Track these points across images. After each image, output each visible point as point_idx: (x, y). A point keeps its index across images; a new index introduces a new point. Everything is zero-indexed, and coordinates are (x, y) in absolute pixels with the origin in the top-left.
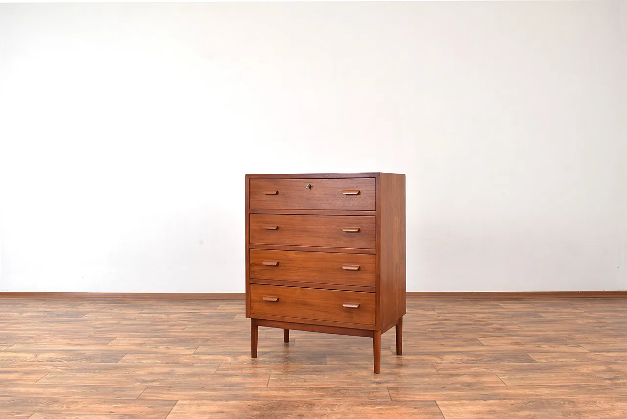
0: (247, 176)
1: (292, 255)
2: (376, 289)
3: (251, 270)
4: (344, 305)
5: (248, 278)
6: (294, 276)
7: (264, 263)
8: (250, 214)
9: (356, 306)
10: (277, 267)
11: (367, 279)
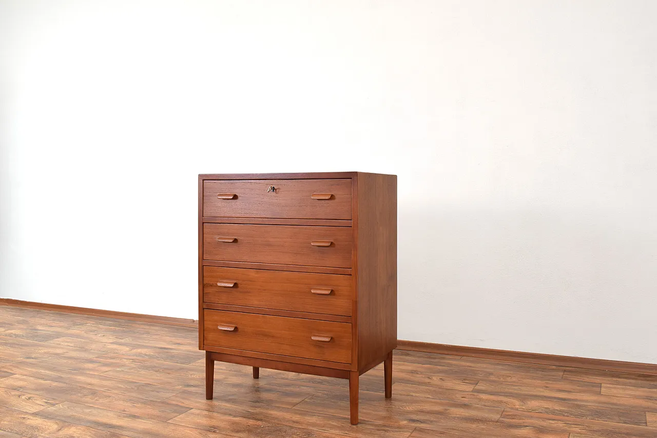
0: (200, 176)
1: (253, 274)
2: (352, 319)
3: (205, 292)
4: (312, 338)
5: (202, 301)
6: (255, 301)
7: (219, 284)
8: (203, 223)
9: (327, 340)
10: (235, 289)
11: (341, 304)
